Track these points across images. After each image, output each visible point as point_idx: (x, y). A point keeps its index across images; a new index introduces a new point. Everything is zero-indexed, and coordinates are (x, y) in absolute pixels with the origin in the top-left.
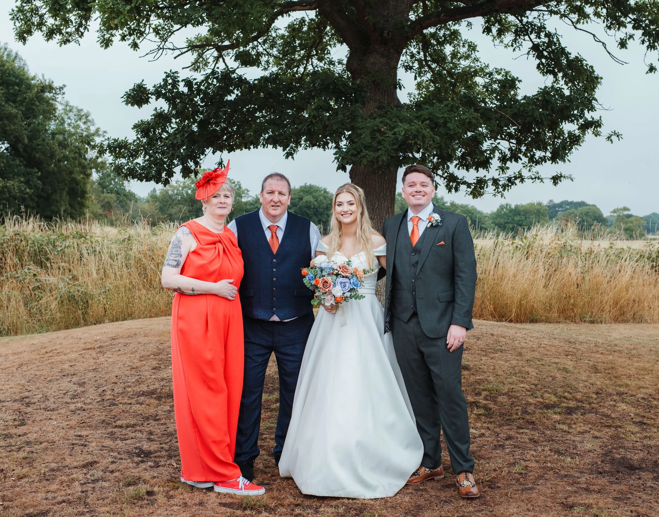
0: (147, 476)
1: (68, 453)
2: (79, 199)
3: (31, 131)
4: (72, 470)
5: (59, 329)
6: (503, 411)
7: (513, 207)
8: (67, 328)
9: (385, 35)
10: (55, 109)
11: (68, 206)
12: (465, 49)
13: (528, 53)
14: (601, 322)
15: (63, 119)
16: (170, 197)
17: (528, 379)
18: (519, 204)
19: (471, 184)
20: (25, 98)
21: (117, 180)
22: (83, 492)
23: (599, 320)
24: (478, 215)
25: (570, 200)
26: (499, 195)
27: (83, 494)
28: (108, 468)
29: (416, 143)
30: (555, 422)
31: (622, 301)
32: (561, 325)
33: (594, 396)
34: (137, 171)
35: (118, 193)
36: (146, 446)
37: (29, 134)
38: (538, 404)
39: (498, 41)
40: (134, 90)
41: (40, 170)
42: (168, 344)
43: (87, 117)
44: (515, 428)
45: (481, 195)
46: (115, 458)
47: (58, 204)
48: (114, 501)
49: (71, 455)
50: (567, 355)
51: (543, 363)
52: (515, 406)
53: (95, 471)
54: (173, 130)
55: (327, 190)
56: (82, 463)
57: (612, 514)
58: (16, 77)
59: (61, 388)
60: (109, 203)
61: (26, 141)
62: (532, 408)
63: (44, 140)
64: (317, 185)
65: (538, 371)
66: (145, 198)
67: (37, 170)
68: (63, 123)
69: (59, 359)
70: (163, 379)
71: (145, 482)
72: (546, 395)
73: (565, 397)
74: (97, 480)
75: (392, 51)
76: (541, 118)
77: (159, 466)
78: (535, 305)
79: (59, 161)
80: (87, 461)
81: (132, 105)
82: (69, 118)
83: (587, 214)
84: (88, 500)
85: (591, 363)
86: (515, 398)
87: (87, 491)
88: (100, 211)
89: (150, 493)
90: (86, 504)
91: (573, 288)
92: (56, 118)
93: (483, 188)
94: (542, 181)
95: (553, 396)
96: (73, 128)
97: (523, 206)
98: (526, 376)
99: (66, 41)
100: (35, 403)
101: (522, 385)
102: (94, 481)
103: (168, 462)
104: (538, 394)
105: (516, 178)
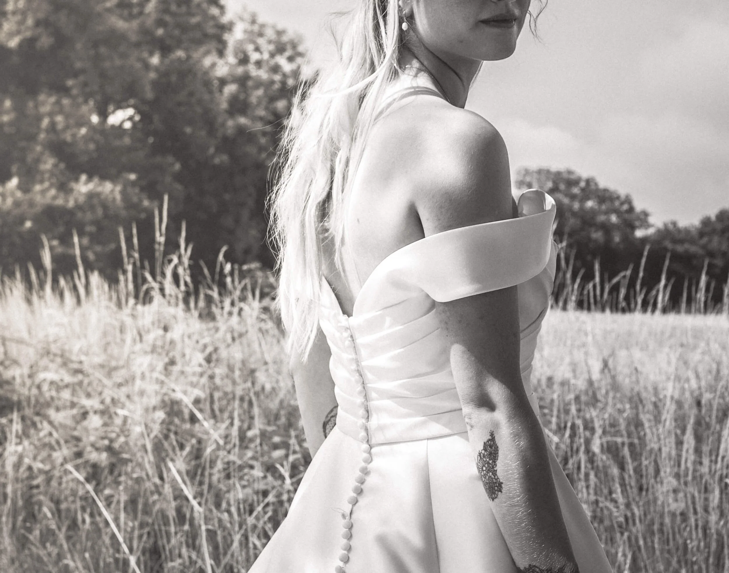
10: (222, 28)
43: (294, 46)
63: (191, 94)
68: (244, 60)
82: (257, 49)
96: (265, 72)
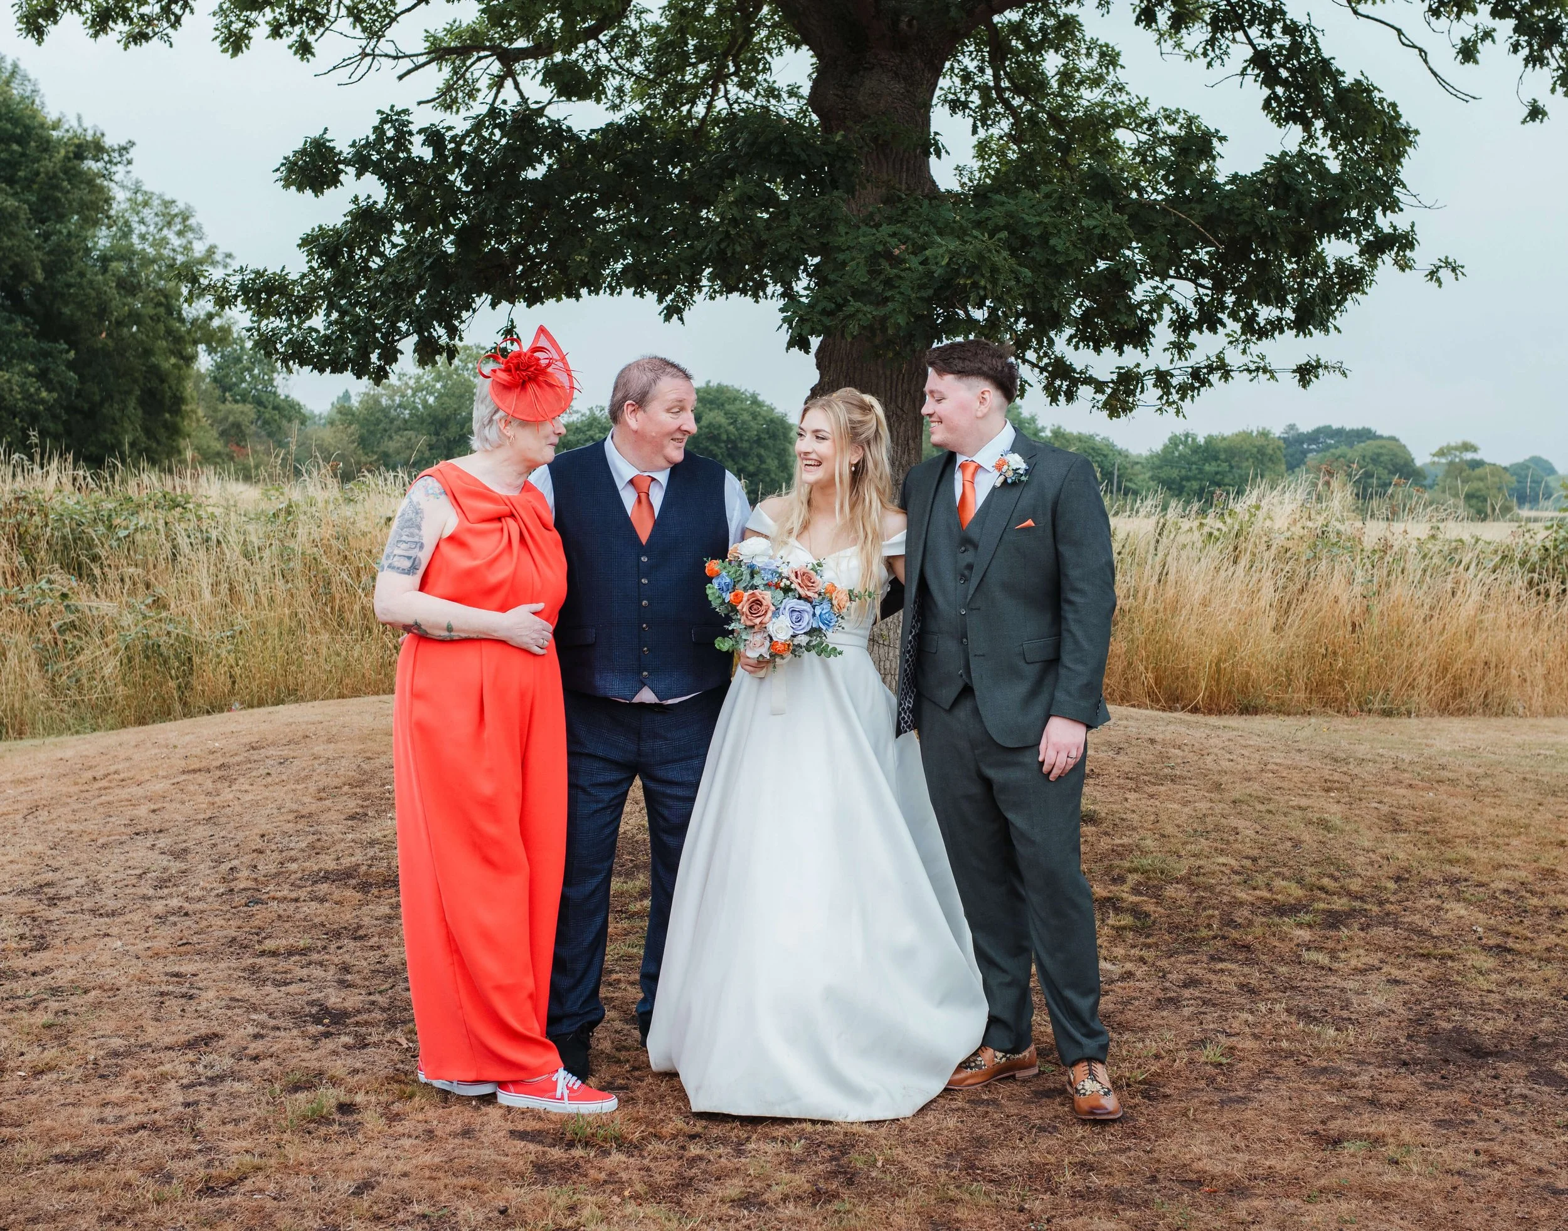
0: (338, 1067)
1: (149, 1013)
2: (167, 415)
3: (50, 253)
4: (162, 1055)
5: (124, 725)
6: (1177, 920)
7: (1201, 440)
8: (141, 721)
9: (903, 26)
10: (108, 200)
11: (140, 433)
12: (1092, 63)
13: (1243, 73)
14: (1409, 713)
15: (127, 223)
16: (385, 411)
17: (1235, 846)
18: (1215, 433)
19: (1105, 383)
20: (37, 174)
21: (256, 371)
22: (187, 1105)
23: (1403, 709)
24: (1118, 461)
25: (1335, 427)
26: (1172, 410)
27: (189, 1110)
28: (245, 1048)
29: (975, 285)
30: (1298, 945)
31: (1458, 665)
32: (1313, 720)
33: (1392, 885)
34: (311, 348)
35: (259, 402)
36: (334, 999)
37: (46, 259)
38: (1259, 904)
39: (1171, 42)
40: (303, 152)
41: (72, 345)
42: (384, 760)
43: (185, 219)
44: (1205, 958)
45: (1127, 408)
46: (263, 1026)
47: (116, 428)
48: (262, 1127)
49: (158, 1020)
50: (1328, 790)
51: (1271, 807)
52: (1204, 909)
53: (215, 1056)
54: (394, 251)
55: (760, 398)
56: (184, 1038)
57: (1430, 1158)
58: (16, 121)
59: (130, 863)
60: (237, 426)
61: (40, 276)
62: (1246, 913)
63: (82, 274)
64: (737, 386)
65: (1258, 828)
66: (325, 414)
67: (66, 346)
68: (127, 233)
69: (124, 793)
70: (372, 843)
71: (334, 1082)
72: (1279, 883)
73: (1322, 889)
74: (220, 1078)
75: (919, 63)
76: (1273, 229)
77: (366, 1046)
78: (1253, 673)
79: (119, 323)
80: (196, 1034)
81: (300, 189)
82: (142, 222)
83: (1376, 459)
84: (200, 1124)
85: (1385, 809)
86: (1205, 889)
87: (196, 1103)
88: (218, 446)
89: (345, 1108)
90: (196, 1133)
91: (1344, 633)
92: (112, 221)
93: (1132, 393)
94: (1273, 377)
95: (1294, 885)
96: (151, 246)
97: (1224, 439)
98: (1232, 838)
99: (139, 37)
100: (68, 898)
101: (1222, 860)
102: (213, 1080)
103: (388, 1036)
104: (1260, 879)
105: (1211, 369)
